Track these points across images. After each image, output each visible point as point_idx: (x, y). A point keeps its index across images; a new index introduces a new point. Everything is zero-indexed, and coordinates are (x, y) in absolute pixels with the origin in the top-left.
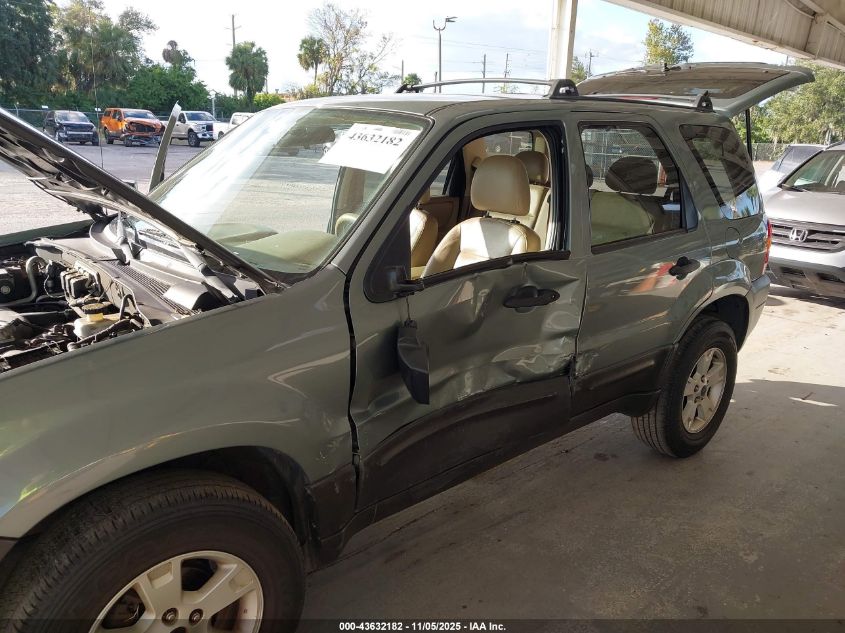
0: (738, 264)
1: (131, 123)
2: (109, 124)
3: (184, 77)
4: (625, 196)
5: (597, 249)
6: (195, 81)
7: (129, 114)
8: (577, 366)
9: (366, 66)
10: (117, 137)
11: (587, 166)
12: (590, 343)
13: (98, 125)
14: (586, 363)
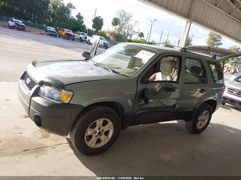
0: (217, 94)
1: (66, 33)
2: (60, 32)
3: (81, 23)
4: (193, 74)
5: (185, 83)
6: (83, 24)
7: (66, 30)
8: (176, 106)
9: (130, 28)
10: (62, 36)
11: (186, 66)
12: (180, 102)
13: (57, 32)
14: (178, 106)
